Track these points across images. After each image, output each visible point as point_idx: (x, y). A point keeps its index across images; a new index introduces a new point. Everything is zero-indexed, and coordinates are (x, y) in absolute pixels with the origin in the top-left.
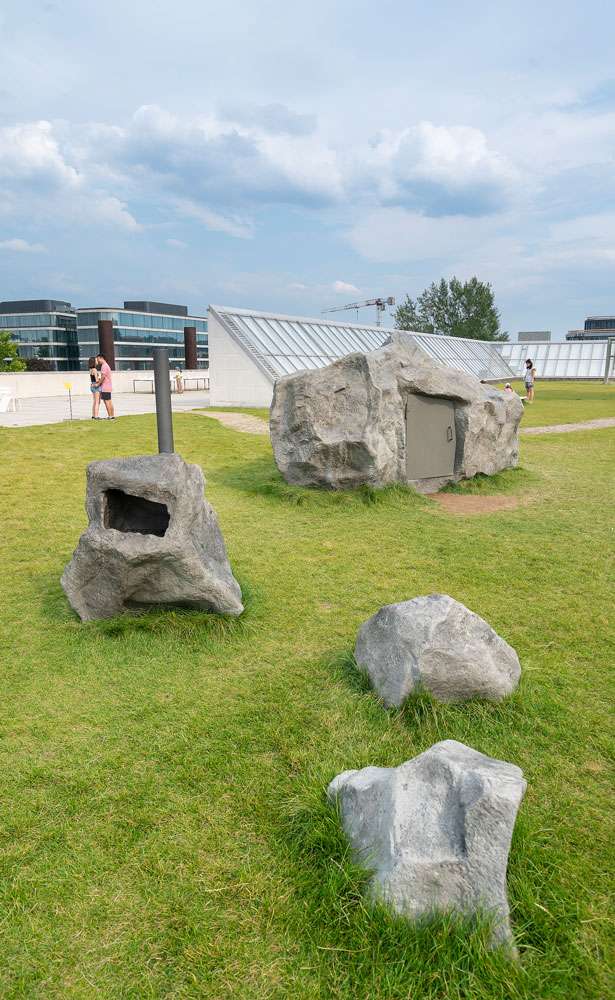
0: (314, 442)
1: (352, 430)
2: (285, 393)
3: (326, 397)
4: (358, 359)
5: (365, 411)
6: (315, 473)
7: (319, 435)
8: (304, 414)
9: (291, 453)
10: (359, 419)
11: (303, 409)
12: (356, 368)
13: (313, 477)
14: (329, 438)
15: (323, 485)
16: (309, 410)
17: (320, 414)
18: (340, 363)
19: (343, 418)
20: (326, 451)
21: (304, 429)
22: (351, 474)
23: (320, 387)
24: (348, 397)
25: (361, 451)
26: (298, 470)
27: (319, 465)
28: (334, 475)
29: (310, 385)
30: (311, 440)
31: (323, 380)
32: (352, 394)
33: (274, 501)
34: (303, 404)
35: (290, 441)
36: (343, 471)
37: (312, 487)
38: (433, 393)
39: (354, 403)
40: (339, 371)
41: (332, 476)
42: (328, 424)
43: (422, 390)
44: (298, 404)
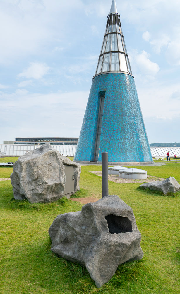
0: (44, 184)
1: (56, 179)
2: (26, 165)
3: (46, 167)
4: (53, 153)
5: (58, 171)
6: (43, 197)
7: (46, 182)
8: (38, 174)
9: (33, 190)
10: (57, 174)
11: (37, 172)
12: (52, 156)
13: (42, 198)
14: (50, 183)
15: (46, 201)
16: (40, 172)
17: (45, 173)
18: (47, 154)
19: (52, 174)
20: (49, 187)
21: (39, 180)
22: (55, 195)
23: (42, 163)
24: (52, 167)
25: (60, 186)
26: (36, 196)
27: (45, 193)
28: (50, 197)
29: (38, 162)
30: (42, 184)
31: (42, 160)
32: (54, 165)
33: (28, 211)
34: (37, 170)
35: (32, 185)
36: (52, 194)
37: (42, 202)
38: (69, 164)
39: (55, 168)
40: (47, 157)
41: (49, 197)
42: (48, 177)
43: (66, 163)
44: (35, 170)
